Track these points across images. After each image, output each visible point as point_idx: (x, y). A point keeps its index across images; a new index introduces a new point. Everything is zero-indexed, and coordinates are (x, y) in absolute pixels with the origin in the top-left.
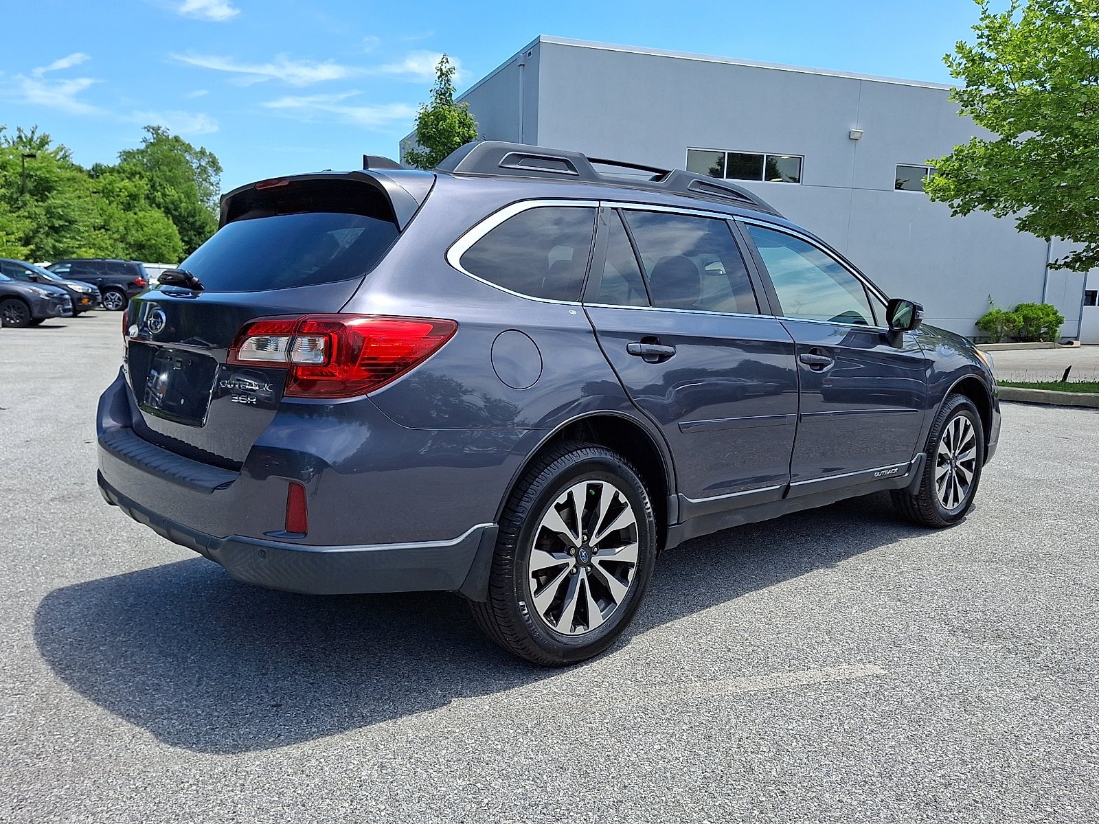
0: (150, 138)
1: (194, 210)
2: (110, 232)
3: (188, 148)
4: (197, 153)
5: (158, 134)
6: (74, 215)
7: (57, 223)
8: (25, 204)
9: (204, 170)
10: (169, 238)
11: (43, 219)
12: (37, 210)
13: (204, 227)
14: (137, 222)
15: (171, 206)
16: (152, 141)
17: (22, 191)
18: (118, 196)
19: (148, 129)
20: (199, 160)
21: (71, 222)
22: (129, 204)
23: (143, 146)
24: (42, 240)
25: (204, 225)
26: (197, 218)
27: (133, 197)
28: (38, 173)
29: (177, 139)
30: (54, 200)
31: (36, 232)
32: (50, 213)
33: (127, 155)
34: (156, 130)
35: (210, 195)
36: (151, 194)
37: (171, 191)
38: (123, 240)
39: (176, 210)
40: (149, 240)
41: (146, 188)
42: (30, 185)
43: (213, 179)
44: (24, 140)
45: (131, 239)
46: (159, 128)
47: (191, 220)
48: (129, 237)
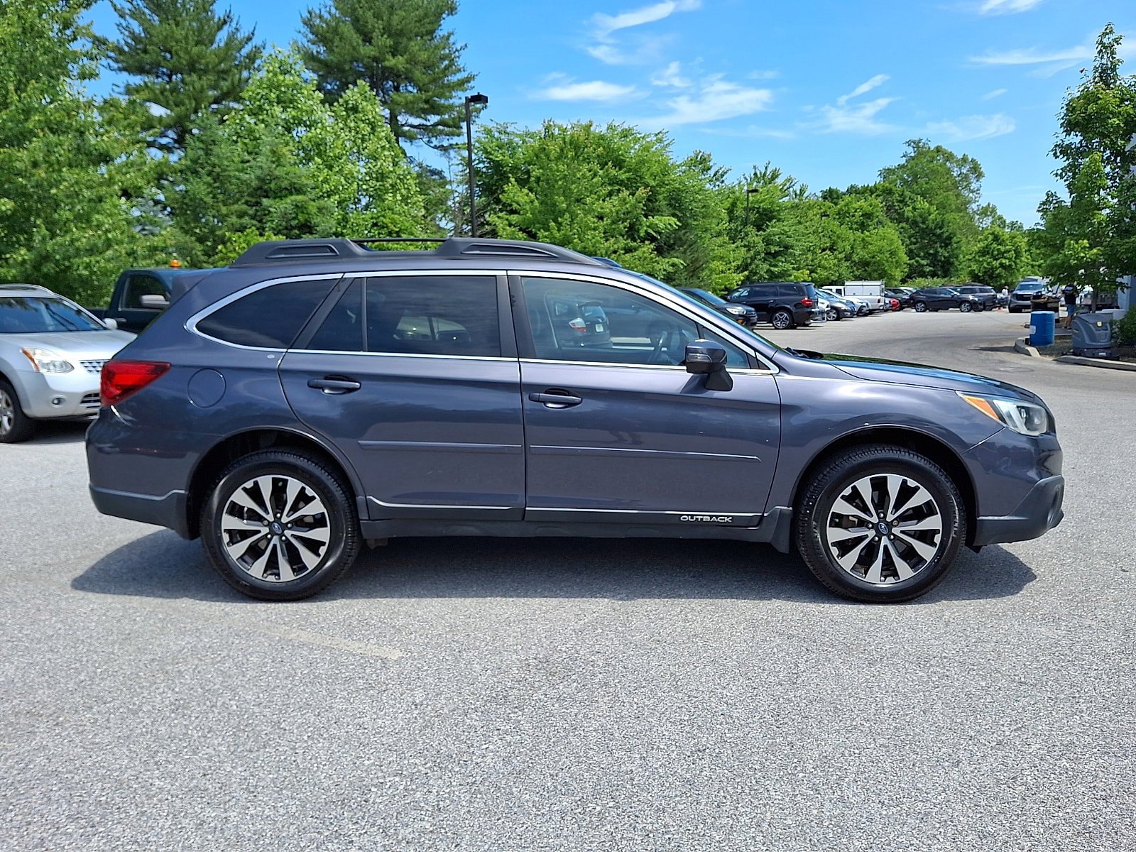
0: (911, 151)
1: (943, 221)
2: (836, 253)
3: (949, 157)
4: (958, 161)
5: (918, 147)
6: (789, 241)
7: (773, 249)
8: (747, 235)
9: (966, 177)
10: (892, 253)
11: (761, 246)
12: (756, 239)
13: (952, 238)
14: (863, 239)
15: (919, 219)
16: (913, 155)
17: (745, 224)
18: (853, 216)
19: (909, 143)
20: (960, 168)
21: (787, 248)
22: (863, 222)
23: (903, 161)
24: (757, 266)
25: (952, 236)
26: (945, 229)
27: (868, 216)
28: (762, 205)
29: (938, 150)
30: (774, 229)
31: (753, 259)
32: (768, 241)
33: (887, 173)
34: (916, 144)
35: (969, 202)
36: (901, 209)
37: (923, 204)
38: (847, 258)
39: (923, 223)
40: (873, 257)
41: (881, 205)
42: (753, 217)
43: (973, 186)
44: (759, 176)
45: (855, 258)
46: (920, 141)
47: (938, 231)
48: (854, 255)
